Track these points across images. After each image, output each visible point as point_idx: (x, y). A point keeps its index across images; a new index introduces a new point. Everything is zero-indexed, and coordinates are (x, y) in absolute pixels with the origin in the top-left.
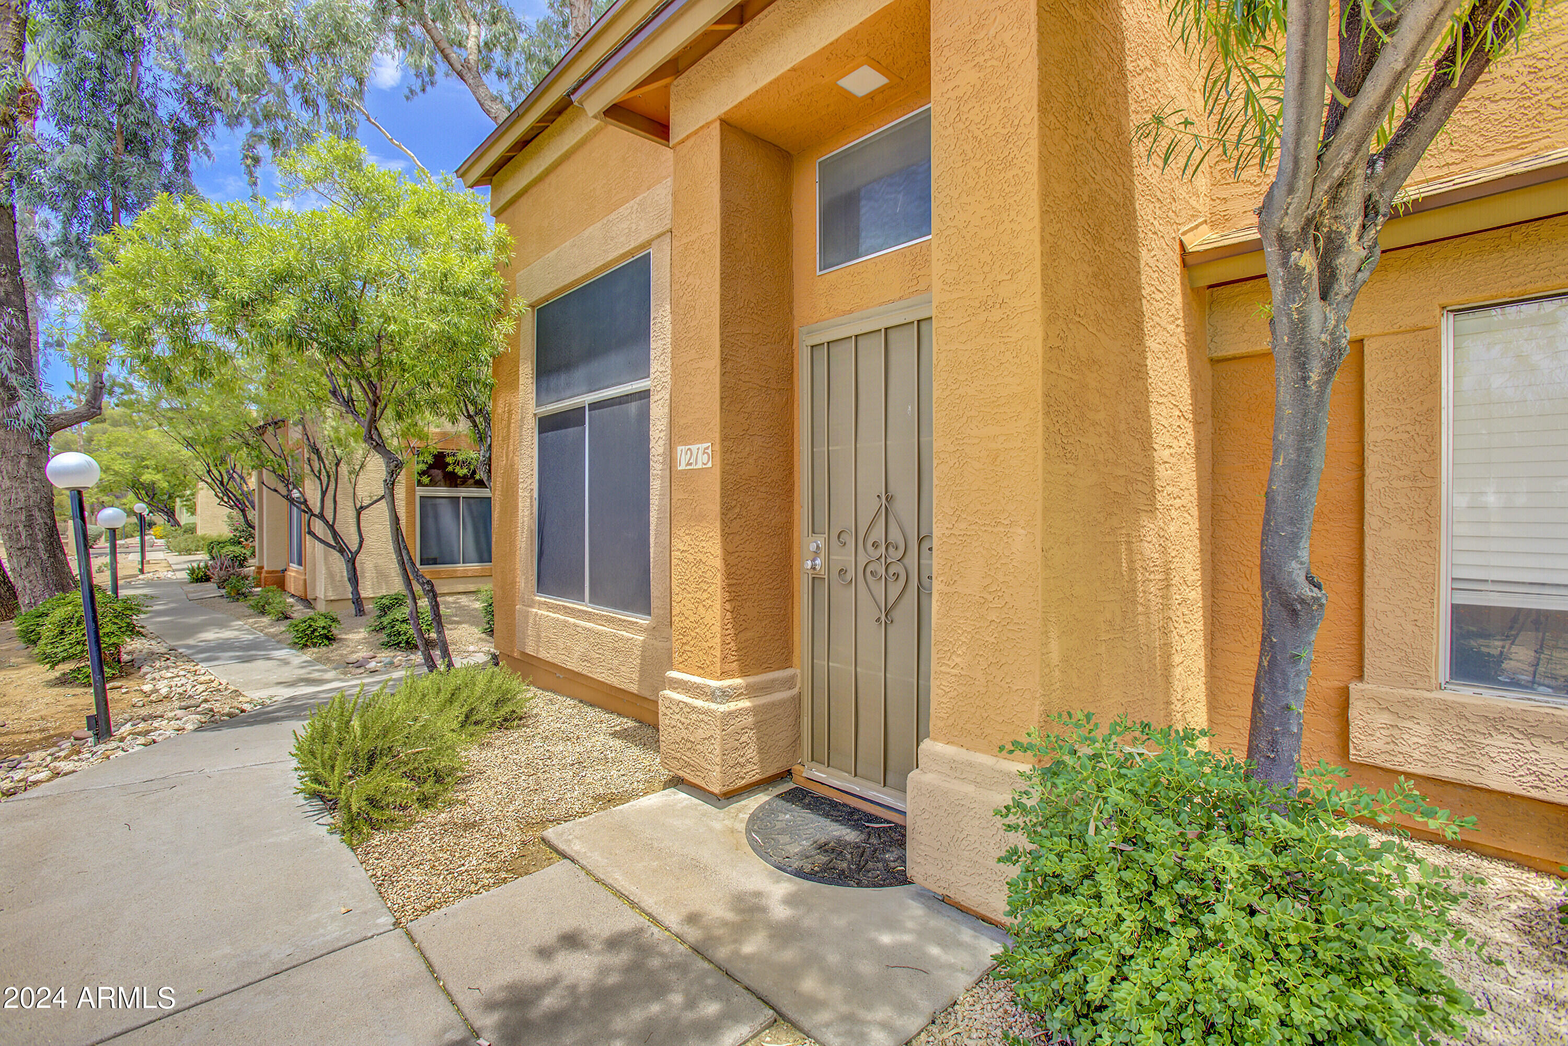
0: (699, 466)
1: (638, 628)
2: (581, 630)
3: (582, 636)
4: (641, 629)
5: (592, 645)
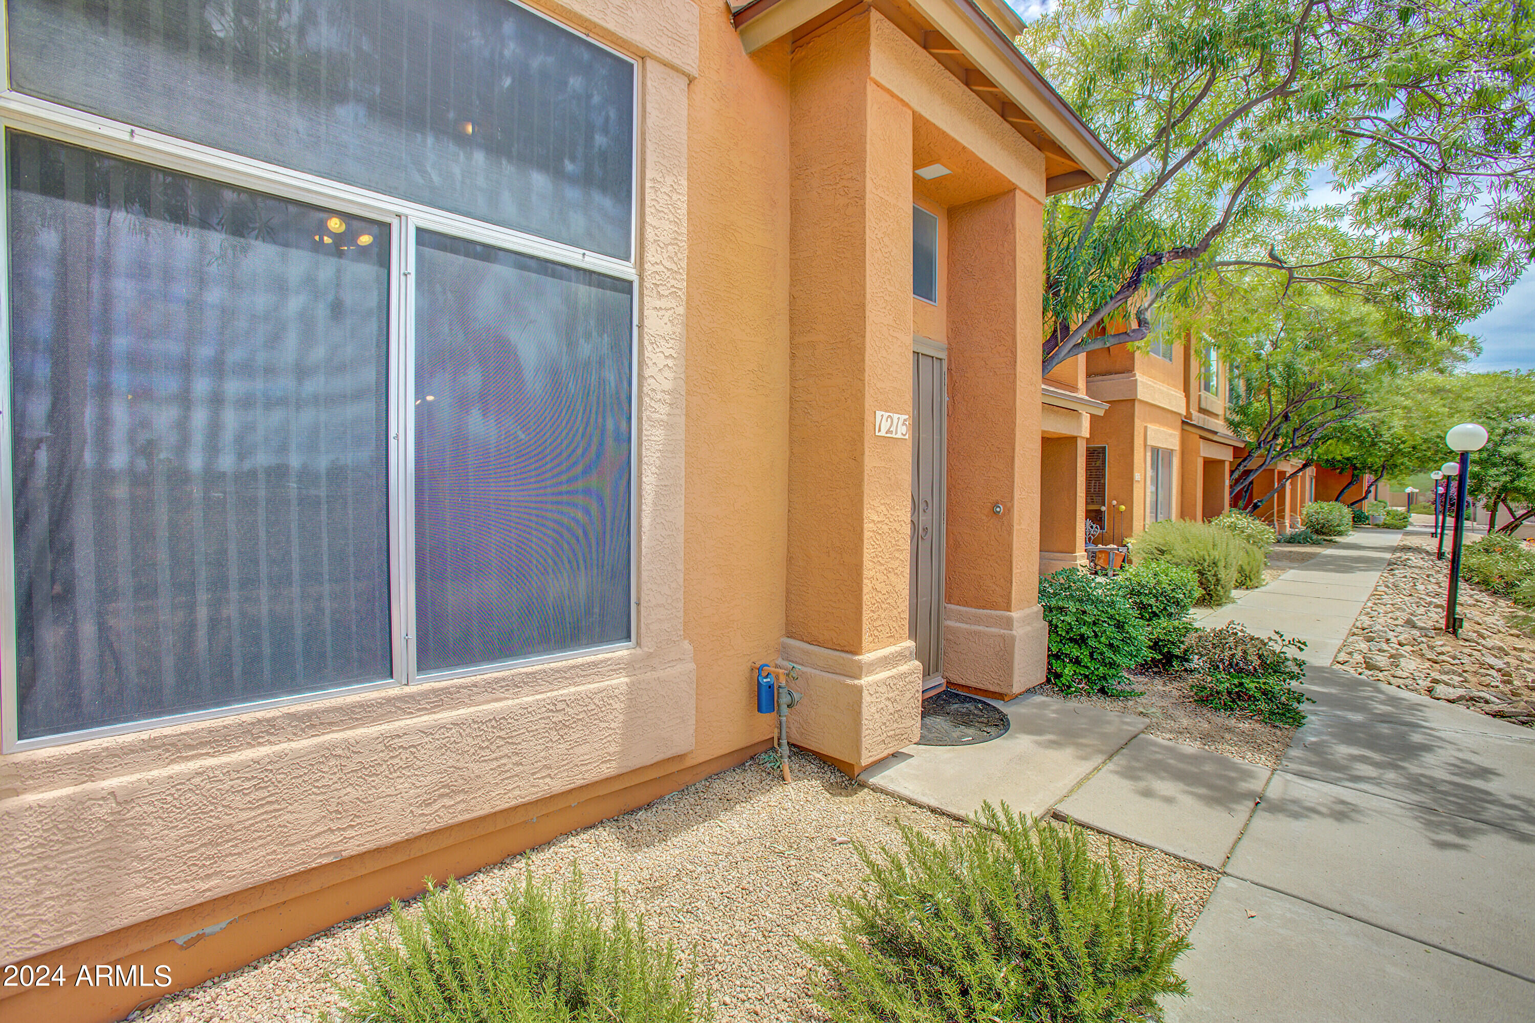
1: (611, 667)
2: (416, 739)
3: (423, 751)
4: (617, 667)
5: (472, 751)
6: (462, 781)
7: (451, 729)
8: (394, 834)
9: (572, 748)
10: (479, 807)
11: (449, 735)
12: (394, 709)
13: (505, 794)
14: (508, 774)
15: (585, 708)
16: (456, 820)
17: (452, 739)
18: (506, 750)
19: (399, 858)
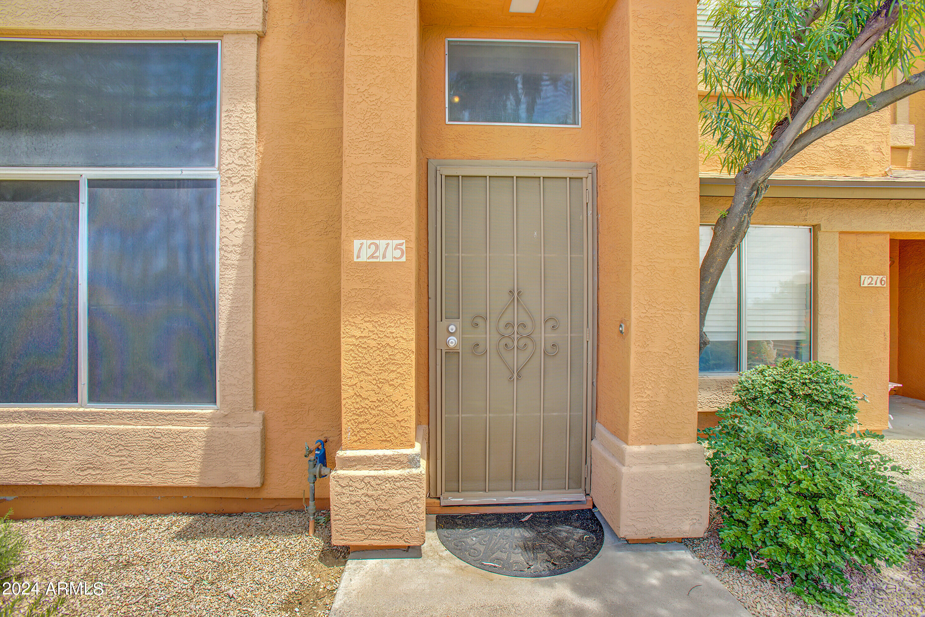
0: (389, 259)
1: (197, 419)
2: (77, 435)
3: (80, 442)
4: (201, 419)
5: (105, 448)
6: (99, 463)
7: (95, 434)
8: (65, 480)
9: (165, 462)
10: (109, 480)
11: (94, 437)
12: (72, 418)
13: (124, 477)
14: (126, 467)
15: (174, 440)
16: (96, 483)
17: (95, 440)
18: (124, 453)
19: (78, 494)
